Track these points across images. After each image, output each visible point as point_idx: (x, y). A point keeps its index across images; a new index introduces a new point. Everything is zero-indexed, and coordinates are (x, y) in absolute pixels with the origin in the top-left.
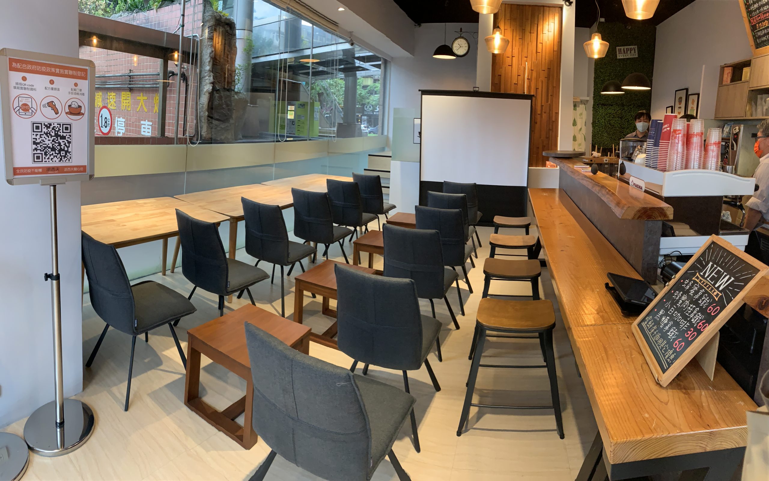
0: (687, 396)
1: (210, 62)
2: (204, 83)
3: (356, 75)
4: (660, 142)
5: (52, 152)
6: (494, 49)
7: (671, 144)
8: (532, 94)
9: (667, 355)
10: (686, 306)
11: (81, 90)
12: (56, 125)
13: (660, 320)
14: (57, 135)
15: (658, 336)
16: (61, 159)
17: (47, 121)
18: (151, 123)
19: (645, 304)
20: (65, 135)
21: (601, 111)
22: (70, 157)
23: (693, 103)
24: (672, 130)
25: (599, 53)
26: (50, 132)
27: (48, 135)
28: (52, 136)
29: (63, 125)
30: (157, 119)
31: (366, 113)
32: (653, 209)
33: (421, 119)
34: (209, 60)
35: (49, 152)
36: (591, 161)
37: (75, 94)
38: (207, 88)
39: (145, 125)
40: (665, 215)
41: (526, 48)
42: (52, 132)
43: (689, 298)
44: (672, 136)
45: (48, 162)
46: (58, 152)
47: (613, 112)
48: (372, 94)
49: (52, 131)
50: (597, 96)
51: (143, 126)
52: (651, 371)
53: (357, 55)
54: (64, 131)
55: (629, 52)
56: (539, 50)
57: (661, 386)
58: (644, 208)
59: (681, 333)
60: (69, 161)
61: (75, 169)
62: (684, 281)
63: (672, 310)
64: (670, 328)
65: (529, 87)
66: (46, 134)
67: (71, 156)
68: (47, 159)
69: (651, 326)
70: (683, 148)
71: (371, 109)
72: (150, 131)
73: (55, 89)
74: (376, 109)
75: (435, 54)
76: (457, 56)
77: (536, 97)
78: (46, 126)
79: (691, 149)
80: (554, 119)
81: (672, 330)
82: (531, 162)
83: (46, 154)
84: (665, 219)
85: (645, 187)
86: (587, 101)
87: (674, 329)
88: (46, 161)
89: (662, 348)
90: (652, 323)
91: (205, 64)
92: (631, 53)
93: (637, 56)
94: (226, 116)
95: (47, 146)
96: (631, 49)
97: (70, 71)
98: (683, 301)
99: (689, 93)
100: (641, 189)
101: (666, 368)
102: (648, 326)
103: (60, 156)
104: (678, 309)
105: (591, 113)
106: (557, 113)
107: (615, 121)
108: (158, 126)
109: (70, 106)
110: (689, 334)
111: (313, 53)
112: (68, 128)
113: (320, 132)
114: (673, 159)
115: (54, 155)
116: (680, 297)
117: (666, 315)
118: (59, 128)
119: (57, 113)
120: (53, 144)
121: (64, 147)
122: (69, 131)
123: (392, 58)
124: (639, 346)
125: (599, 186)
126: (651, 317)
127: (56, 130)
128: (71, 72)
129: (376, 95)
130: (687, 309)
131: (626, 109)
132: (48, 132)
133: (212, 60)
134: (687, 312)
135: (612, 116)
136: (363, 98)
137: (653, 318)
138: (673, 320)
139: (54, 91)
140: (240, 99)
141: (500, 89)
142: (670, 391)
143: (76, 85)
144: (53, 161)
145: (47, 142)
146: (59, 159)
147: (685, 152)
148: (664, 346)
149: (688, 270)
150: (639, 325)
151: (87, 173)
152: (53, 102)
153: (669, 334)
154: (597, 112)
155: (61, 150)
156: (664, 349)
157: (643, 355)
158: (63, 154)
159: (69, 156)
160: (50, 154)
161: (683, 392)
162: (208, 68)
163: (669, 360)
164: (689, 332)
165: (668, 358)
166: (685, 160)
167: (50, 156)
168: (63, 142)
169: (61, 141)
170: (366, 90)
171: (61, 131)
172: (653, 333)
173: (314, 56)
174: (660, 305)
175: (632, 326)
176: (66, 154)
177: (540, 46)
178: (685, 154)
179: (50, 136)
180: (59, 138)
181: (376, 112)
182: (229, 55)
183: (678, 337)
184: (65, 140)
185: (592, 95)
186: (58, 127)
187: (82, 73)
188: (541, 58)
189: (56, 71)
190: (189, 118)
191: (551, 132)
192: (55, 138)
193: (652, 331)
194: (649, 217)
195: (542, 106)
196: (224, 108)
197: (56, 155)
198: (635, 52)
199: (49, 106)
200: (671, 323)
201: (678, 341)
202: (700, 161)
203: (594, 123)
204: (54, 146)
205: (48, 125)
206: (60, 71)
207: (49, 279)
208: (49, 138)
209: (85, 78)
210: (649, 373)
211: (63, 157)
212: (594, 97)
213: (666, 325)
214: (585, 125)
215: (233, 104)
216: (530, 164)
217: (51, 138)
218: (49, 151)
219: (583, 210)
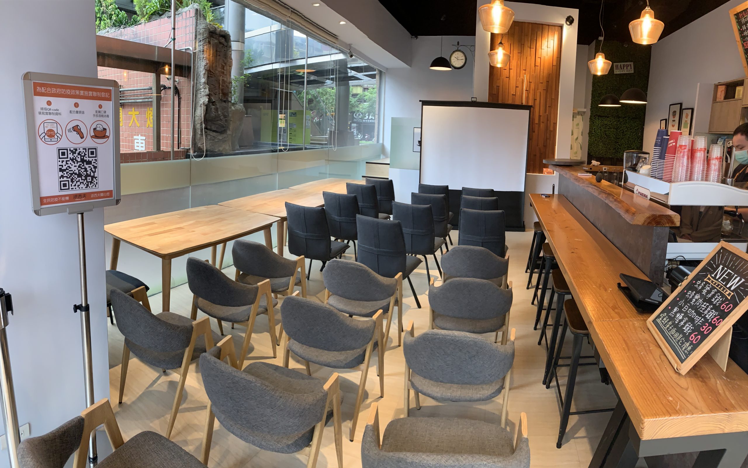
0: (704, 384)
1: (204, 74)
2: (199, 96)
3: (348, 83)
4: (665, 156)
5: (78, 179)
6: (497, 63)
7: (677, 158)
8: (530, 104)
9: (684, 347)
10: (699, 304)
11: (105, 112)
12: (81, 150)
13: (675, 316)
14: (83, 161)
15: (674, 330)
16: (88, 185)
17: (72, 147)
18: (144, 138)
19: (657, 302)
20: (90, 159)
21: (598, 122)
22: (97, 183)
23: (687, 117)
24: (678, 146)
25: (603, 70)
26: (76, 158)
27: (74, 161)
28: (78, 162)
29: (89, 149)
30: (152, 134)
31: (355, 120)
32: (661, 216)
33: (421, 128)
34: (204, 72)
35: (75, 179)
36: (591, 169)
37: (100, 116)
38: (203, 100)
39: (138, 139)
40: (673, 222)
41: (525, 61)
42: (78, 158)
43: (702, 296)
44: (678, 151)
45: (74, 189)
46: (84, 178)
47: (609, 123)
48: (361, 102)
49: (78, 156)
50: (594, 108)
51: (136, 141)
52: (669, 361)
53: (349, 66)
54: (90, 156)
55: (625, 68)
56: (538, 64)
57: (679, 374)
58: (653, 215)
59: (697, 329)
60: (96, 186)
61: (102, 195)
62: (696, 282)
63: (686, 307)
64: (685, 323)
65: (527, 97)
66: (72, 160)
67: (97, 181)
68: (74, 186)
69: (666, 322)
70: (688, 162)
71: (360, 117)
72: (144, 145)
73: (80, 112)
74: (366, 117)
75: (432, 66)
76: (455, 68)
77: (534, 108)
78: (72, 151)
79: (695, 163)
80: (552, 129)
81: (687, 325)
82: (528, 169)
83: (72, 182)
84: (672, 226)
85: (651, 196)
86: (584, 112)
87: (689, 324)
88: (73, 189)
89: (679, 341)
90: (667, 319)
91: (200, 77)
92: (627, 68)
93: (633, 72)
94: (224, 127)
95: (74, 173)
96: (627, 66)
97: (94, 92)
98: (696, 299)
99: (683, 108)
100: (647, 197)
101: (683, 358)
102: (663, 322)
103: (87, 182)
104: (691, 307)
105: (588, 123)
106: (555, 124)
107: (611, 131)
108: (152, 140)
109: (95, 129)
110: (704, 328)
111: (308, 63)
112: (93, 152)
113: (312, 140)
114: (678, 171)
115: (81, 181)
116: (693, 296)
117: (680, 312)
118: (85, 153)
119: (82, 137)
120: (79, 170)
121: (90, 172)
122: (95, 156)
123: (387, 69)
124: (655, 340)
125: (606, 193)
126: (665, 314)
127: (82, 155)
128: (95, 94)
129: (365, 103)
130: (700, 307)
131: (621, 120)
132: (74, 158)
133: (207, 73)
134: (701, 309)
135: (608, 127)
136: (353, 106)
137: (667, 315)
138: (688, 317)
139: (78, 114)
140: (236, 110)
141: (498, 100)
142: (688, 379)
143: (100, 106)
144: (79, 188)
145: (73, 168)
146: (86, 186)
147: (690, 165)
148: (680, 339)
149: (699, 272)
150: (654, 321)
151: (113, 198)
152: (78, 126)
153: (684, 328)
154: (594, 123)
155: (87, 176)
156: (681, 341)
157: (661, 348)
158: (89, 179)
159: (96, 181)
160: (77, 180)
161: (700, 381)
162: (203, 80)
163: (686, 351)
164: (704, 327)
165: (685, 349)
166: (689, 172)
167: (77, 183)
168: (89, 167)
169: (87, 166)
170: (356, 99)
171: (87, 156)
172: (668, 328)
173: (310, 66)
174: (674, 303)
175: (648, 322)
176: (92, 179)
177: (538, 60)
178: (690, 167)
179: (76, 162)
180: (85, 163)
181: (365, 119)
182: (225, 67)
183: (693, 331)
184: (91, 166)
185: (589, 107)
186: (83, 152)
187: (106, 93)
188: (539, 71)
189: (80, 93)
190: (184, 130)
191: (548, 141)
192: (81, 163)
193: (668, 326)
194: (658, 223)
195: (540, 116)
196: (221, 120)
197: (83, 181)
198: (631, 68)
199: (75, 131)
200: (686, 319)
201: (694, 335)
202: (703, 174)
203: (590, 133)
204: (80, 172)
205: (74, 151)
206: (84, 93)
207: (78, 310)
208: (75, 164)
209: (109, 99)
210: (668, 363)
211: (89, 183)
212: (591, 109)
213: (680, 321)
214: (582, 135)
215: (230, 115)
216: (528, 170)
217: (77, 163)
218: (75, 177)
219: (585, 215)
